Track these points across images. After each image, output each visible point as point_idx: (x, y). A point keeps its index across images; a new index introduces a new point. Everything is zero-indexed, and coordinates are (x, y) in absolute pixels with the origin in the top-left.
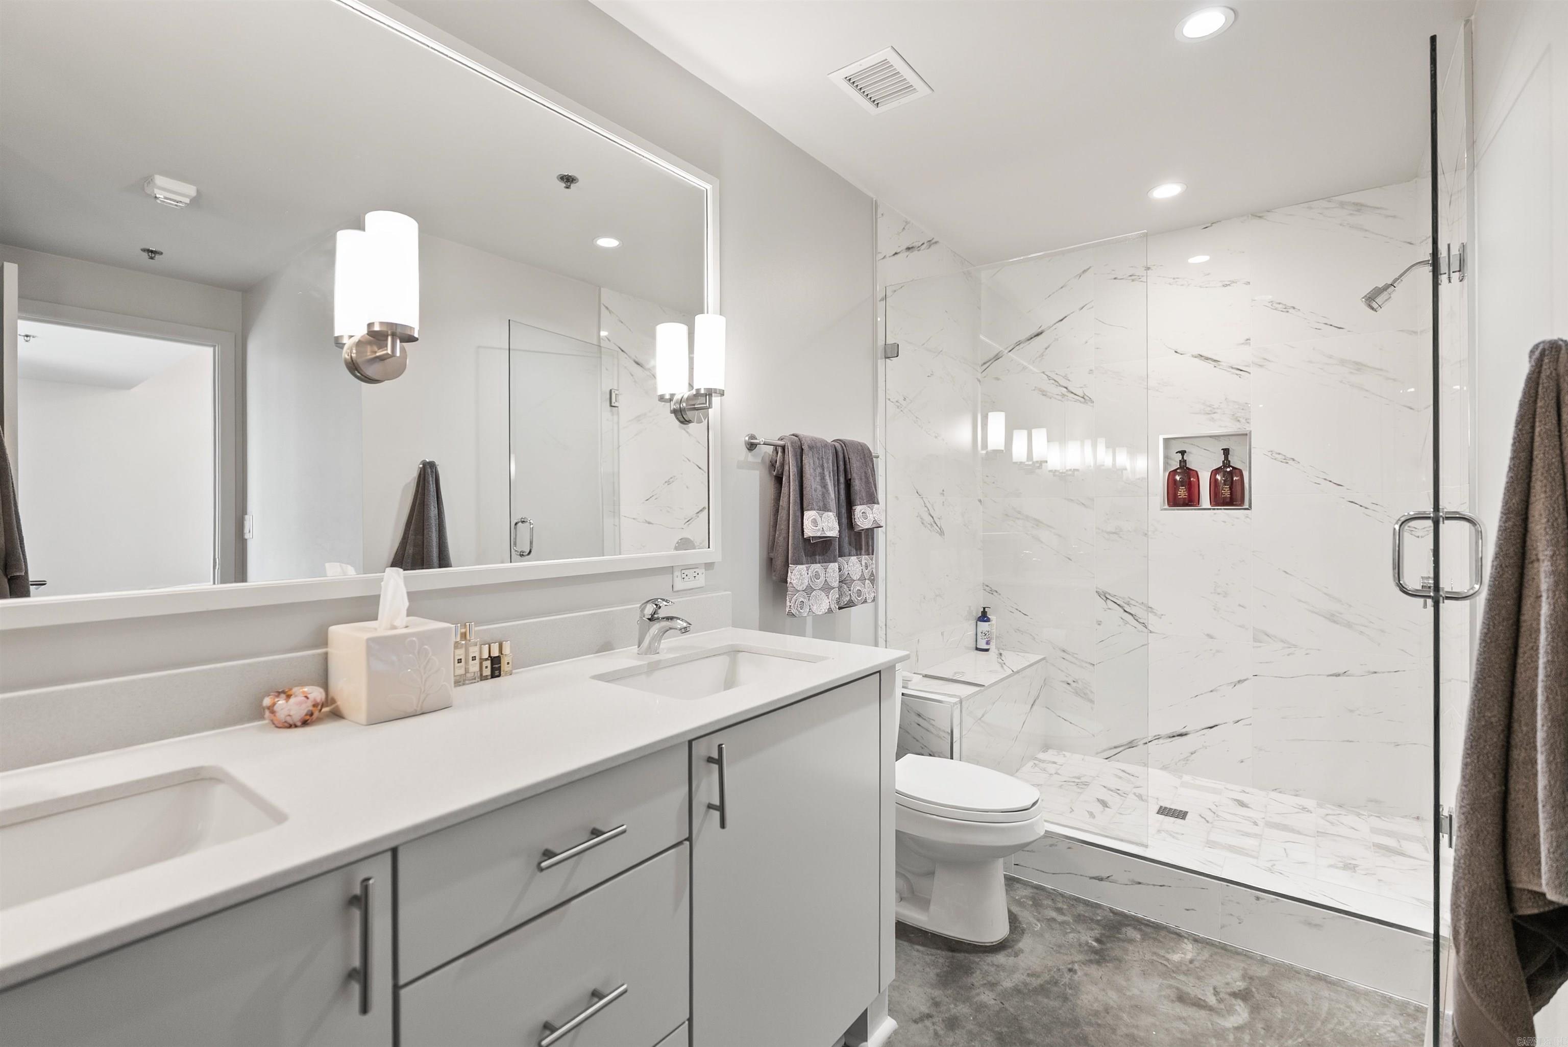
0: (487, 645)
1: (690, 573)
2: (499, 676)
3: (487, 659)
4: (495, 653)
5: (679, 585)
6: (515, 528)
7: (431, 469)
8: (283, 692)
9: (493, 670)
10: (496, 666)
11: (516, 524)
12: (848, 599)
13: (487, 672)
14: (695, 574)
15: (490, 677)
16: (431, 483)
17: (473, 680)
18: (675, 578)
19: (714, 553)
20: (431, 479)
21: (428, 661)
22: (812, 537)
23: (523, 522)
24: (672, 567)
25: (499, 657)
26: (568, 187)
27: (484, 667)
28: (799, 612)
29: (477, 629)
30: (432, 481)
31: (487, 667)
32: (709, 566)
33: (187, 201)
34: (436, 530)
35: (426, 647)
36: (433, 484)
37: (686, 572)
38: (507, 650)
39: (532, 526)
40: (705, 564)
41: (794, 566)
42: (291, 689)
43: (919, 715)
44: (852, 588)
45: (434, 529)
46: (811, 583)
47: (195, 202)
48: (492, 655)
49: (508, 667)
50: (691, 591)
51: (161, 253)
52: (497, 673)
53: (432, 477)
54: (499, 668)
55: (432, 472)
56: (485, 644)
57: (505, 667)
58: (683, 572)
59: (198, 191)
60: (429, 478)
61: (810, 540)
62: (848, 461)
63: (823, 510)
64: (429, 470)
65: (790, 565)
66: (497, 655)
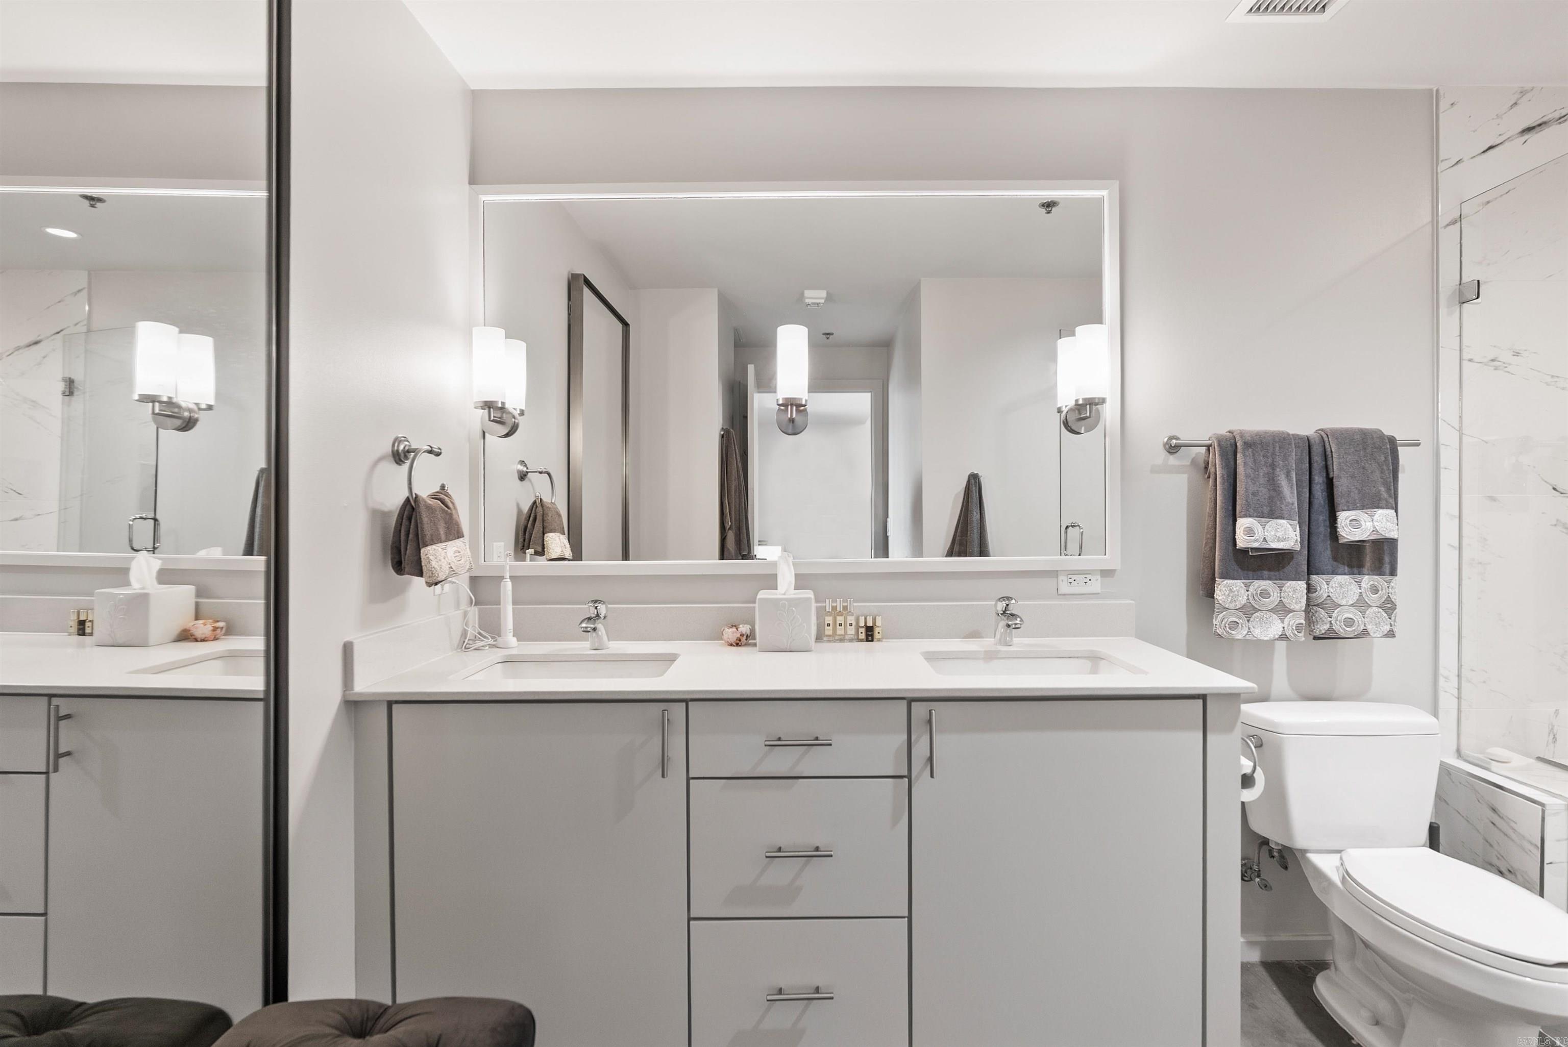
0: (863, 617)
1: (1079, 578)
2: (872, 641)
3: (863, 627)
4: (870, 624)
5: (1064, 588)
6: (1066, 532)
7: (974, 480)
8: (735, 626)
9: (867, 636)
10: (869, 633)
11: (1067, 527)
12: (1327, 627)
13: (863, 636)
14: (1087, 580)
15: (865, 640)
16: (974, 491)
17: (851, 640)
18: (1060, 582)
19: (1111, 559)
20: (974, 488)
21: (794, 618)
22: (1251, 548)
23: (1073, 526)
24: (1057, 571)
25: (872, 627)
26: (1049, 212)
27: (860, 633)
28: (1228, 632)
29: (855, 604)
30: (976, 490)
31: (862, 633)
32: (1106, 573)
33: (823, 301)
34: (977, 533)
35: (794, 609)
36: (976, 493)
37: (1074, 577)
38: (878, 623)
39: (1081, 530)
40: (1101, 570)
41: (1221, 580)
42: (739, 625)
43: (1494, 810)
44: (1334, 615)
45: (976, 531)
46: (1252, 602)
47: (829, 298)
48: (868, 625)
49: (879, 636)
50: (1083, 596)
51: (832, 334)
52: (870, 638)
53: (976, 487)
54: (872, 636)
55: (975, 482)
56: (862, 616)
57: (877, 636)
58: (1070, 576)
59: (828, 293)
60: (972, 488)
61: (1248, 551)
62: (1330, 456)
63: (1269, 518)
64: (973, 481)
65: (1217, 579)
66: (871, 625)
